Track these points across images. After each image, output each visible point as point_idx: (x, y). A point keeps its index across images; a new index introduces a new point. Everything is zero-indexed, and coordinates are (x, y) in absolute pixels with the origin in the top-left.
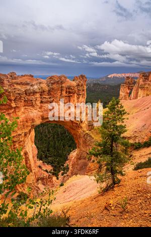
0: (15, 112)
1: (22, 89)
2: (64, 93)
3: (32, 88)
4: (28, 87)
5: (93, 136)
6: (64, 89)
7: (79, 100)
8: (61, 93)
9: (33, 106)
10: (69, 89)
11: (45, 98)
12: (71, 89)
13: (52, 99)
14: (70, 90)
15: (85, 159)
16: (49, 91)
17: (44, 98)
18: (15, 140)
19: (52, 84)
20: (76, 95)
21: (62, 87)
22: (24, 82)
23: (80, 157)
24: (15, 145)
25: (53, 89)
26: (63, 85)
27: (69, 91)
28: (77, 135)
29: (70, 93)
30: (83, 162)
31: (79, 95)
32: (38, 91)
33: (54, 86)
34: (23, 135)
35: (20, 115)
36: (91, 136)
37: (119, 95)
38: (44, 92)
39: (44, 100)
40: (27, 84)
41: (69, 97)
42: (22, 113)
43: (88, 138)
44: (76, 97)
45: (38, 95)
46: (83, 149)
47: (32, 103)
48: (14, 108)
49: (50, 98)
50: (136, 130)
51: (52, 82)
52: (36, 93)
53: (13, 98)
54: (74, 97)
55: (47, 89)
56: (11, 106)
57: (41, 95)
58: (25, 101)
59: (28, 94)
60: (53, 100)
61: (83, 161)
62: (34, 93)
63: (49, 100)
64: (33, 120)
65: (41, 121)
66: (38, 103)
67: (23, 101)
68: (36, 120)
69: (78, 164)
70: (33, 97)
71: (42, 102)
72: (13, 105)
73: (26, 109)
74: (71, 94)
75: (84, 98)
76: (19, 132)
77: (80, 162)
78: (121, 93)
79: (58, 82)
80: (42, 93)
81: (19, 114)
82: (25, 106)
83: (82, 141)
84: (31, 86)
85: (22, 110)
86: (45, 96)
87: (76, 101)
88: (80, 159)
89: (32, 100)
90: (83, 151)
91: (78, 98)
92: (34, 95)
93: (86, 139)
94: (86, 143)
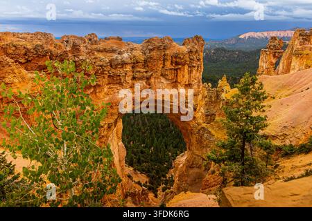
0: (95, 92)
1: (105, 58)
2: (168, 64)
3: (120, 57)
4: (115, 56)
5: (213, 132)
6: (169, 58)
7: (192, 75)
8: (164, 64)
9: (121, 84)
10: (176, 57)
11: (139, 72)
12: (180, 58)
13: (149, 74)
14: (178, 60)
15: (199, 167)
16: (146, 61)
17: (137, 72)
19: (151, 50)
20: (186, 67)
21: (165, 55)
22: (108, 48)
23: (193, 164)
25: (151, 58)
26: (167, 52)
27: (176, 62)
28: (187, 130)
29: (177, 64)
30: (197, 173)
31: (191, 67)
32: (129, 61)
33: (154, 53)
34: (106, 126)
35: (102, 97)
36: (210, 133)
37: (257, 66)
38: (137, 62)
39: (138, 75)
40: (113, 51)
41: (176, 70)
42: (105, 94)
43: (205, 135)
44: (186, 71)
45: (128, 68)
46: (197, 153)
47: (120, 79)
48: (94, 86)
49: (146, 72)
50: (286, 125)
51: (150, 47)
52: (126, 64)
53: (92, 72)
54: (184, 71)
55: (142, 58)
57: (133, 67)
58: (109, 76)
59: (114, 67)
60: (152, 75)
61: (196, 170)
62: (123, 64)
63: (145, 74)
66: (129, 79)
67: (106, 77)
69: (188, 176)
70: (121, 70)
71: (134, 78)
73: (110, 88)
74: (180, 66)
75: (200, 71)
77: (191, 171)
78: (261, 63)
79: (158, 48)
80: (135, 64)
81: (101, 95)
82: (109, 84)
83: (195, 139)
84: (119, 54)
85: (106, 90)
86: (139, 69)
87: (187, 76)
88: (191, 167)
89: (119, 76)
90: (197, 155)
91: (190, 72)
92: (122, 67)
93: (201, 137)
94: (201, 143)
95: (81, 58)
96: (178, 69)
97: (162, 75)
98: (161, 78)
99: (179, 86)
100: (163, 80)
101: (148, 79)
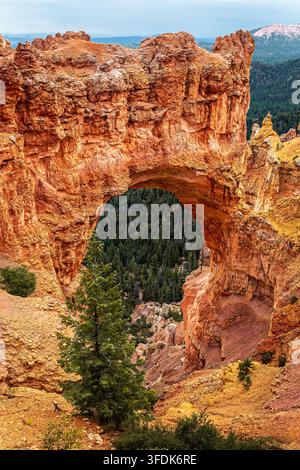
0: (62, 153)
1: (78, 79)
2: (194, 90)
3: (105, 77)
5: (275, 226)
6: (196, 79)
7: (234, 114)
8: (187, 93)
9: (107, 134)
10: (207, 79)
11: (142, 109)
12: (216, 79)
13: (160, 113)
14: (212, 83)
15: (242, 293)
16: (152, 85)
17: (138, 108)
18: (67, 239)
19: (165, 62)
20: (224, 97)
21: (189, 72)
23: (228, 289)
24: (67, 254)
25: (164, 80)
26: (193, 66)
27: (208, 87)
28: (220, 224)
29: (210, 91)
30: (237, 304)
31: (233, 97)
32: (124, 86)
33: (170, 70)
34: (87, 222)
35: (73, 162)
36: (269, 227)
38: (136, 88)
39: (139, 116)
40: (87, 64)
41: (208, 104)
42: (79, 155)
43: (259, 232)
44: (224, 105)
45: (122, 101)
46: (239, 266)
47: (107, 125)
48: (62, 142)
49: (154, 109)
51: (160, 55)
52: (118, 92)
53: (59, 111)
54: (221, 106)
55: (145, 79)
56: (56, 135)
57: (129, 100)
58: (86, 118)
59: (93, 98)
60: (165, 115)
61: (234, 300)
62: (112, 92)
63: (153, 115)
64: (107, 180)
65: (129, 180)
66: (121, 124)
67: (81, 121)
68: (116, 177)
69: (218, 311)
70: (107, 105)
71: (131, 123)
72: (60, 132)
73: (87, 144)
74: (216, 96)
75: (246, 105)
76: (78, 216)
77: (224, 303)
79: (178, 58)
80: (133, 93)
81: (72, 159)
82: (86, 134)
83: (236, 240)
84: (102, 70)
85: (80, 147)
86: (140, 104)
87: (224, 117)
88: (225, 295)
89: (105, 118)
90: (238, 271)
91: (231, 108)
92: (110, 100)
93: (249, 236)
94: (250, 246)
95: (38, 78)
96: (211, 101)
97: (183, 115)
98: (182, 121)
99: (211, 137)
100: (184, 126)
101: (157, 123)
